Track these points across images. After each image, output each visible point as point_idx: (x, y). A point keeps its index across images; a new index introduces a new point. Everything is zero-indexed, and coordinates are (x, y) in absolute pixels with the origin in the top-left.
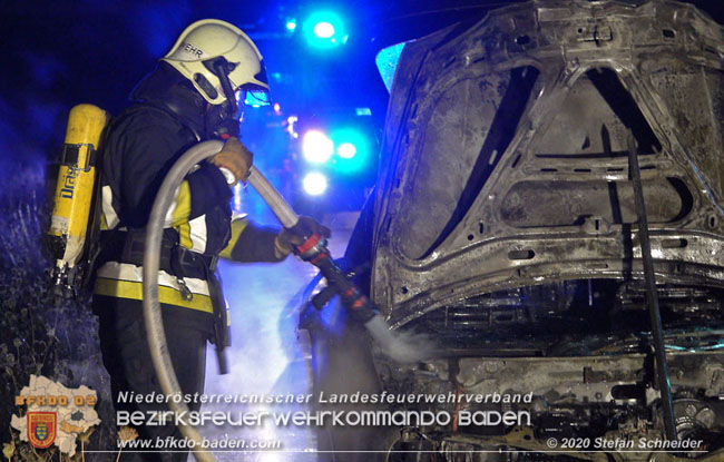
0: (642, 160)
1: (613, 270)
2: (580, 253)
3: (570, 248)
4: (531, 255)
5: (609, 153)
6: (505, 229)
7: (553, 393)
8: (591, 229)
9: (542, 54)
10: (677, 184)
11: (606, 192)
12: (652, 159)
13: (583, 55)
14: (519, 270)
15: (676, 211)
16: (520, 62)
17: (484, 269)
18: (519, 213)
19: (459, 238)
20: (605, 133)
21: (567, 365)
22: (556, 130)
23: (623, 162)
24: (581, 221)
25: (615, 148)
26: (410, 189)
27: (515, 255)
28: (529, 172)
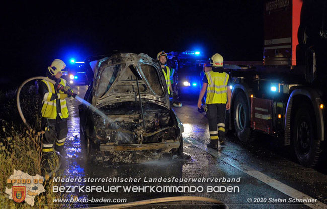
0: (139, 81)
1: (134, 100)
2: (128, 97)
3: (126, 96)
4: (119, 97)
5: (132, 80)
6: (115, 93)
7: (123, 121)
8: (129, 93)
9: (122, 62)
10: (144, 85)
11: (132, 86)
12: (140, 81)
13: (129, 63)
14: (117, 100)
15: (144, 90)
16: (118, 64)
17: (111, 99)
18: (117, 90)
19: (107, 94)
20: (131, 76)
21: (126, 116)
22: (123, 76)
23: (136, 82)
24: (128, 91)
25: (133, 79)
26: (98, 85)
27: (117, 97)
28: (119, 83)
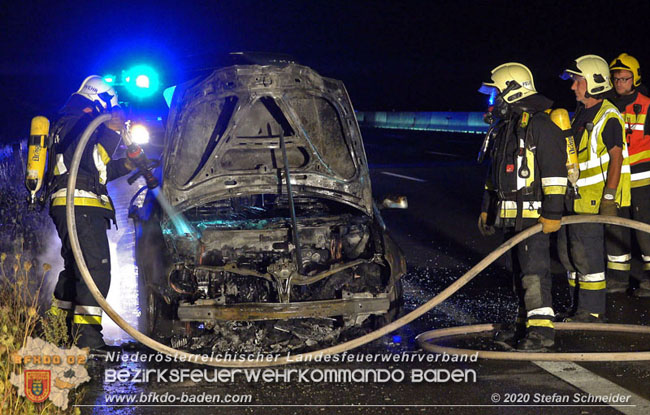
0: (285, 139)
1: (273, 190)
2: (258, 182)
3: (253, 180)
4: (235, 183)
5: (271, 136)
6: (223, 171)
7: (245, 248)
8: (262, 171)
9: (239, 90)
10: (302, 150)
11: (270, 154)
12: (290, 139)
13: (258, 91)
14: (230, 190)
15: (302, 162)
16: (229, 94)
17: (214, 189)
18: (230, 164)
19: (202, 176)
20: (269, 127)
21: (252, 233)
22: (246, 125)
23: (277, 140)
24: (258, 167)
25: (273, 134)
27: (227, 183)
28: (233, 145)
